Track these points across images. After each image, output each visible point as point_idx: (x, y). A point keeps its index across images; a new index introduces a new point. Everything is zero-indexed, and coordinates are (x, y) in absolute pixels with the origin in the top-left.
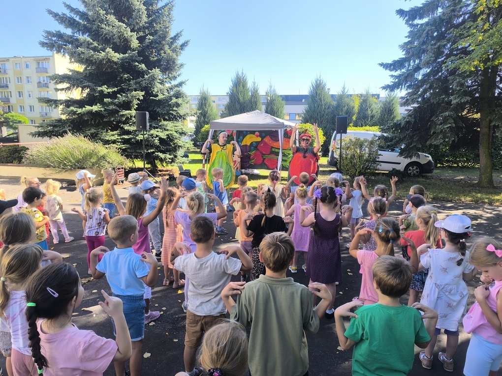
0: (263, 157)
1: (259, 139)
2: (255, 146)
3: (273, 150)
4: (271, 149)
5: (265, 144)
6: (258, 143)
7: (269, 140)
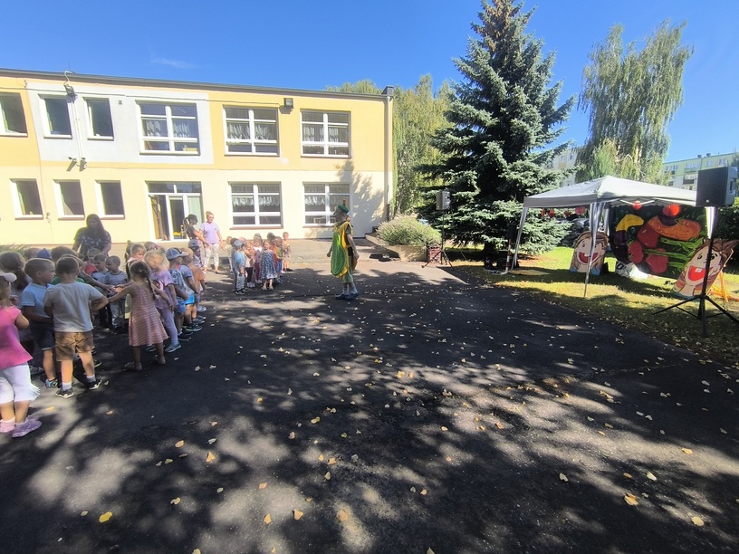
0: (643, 251)
1: (640, 222)
2: (633, 233)
3: (663, 240)
4: (659, 238)
5: (651, 230)
6: (638, 228)
7: (658, 224)
